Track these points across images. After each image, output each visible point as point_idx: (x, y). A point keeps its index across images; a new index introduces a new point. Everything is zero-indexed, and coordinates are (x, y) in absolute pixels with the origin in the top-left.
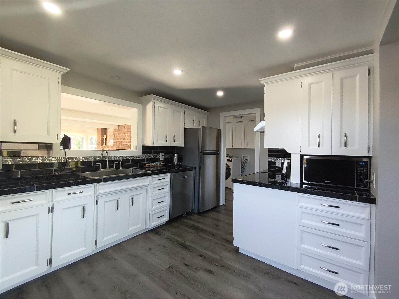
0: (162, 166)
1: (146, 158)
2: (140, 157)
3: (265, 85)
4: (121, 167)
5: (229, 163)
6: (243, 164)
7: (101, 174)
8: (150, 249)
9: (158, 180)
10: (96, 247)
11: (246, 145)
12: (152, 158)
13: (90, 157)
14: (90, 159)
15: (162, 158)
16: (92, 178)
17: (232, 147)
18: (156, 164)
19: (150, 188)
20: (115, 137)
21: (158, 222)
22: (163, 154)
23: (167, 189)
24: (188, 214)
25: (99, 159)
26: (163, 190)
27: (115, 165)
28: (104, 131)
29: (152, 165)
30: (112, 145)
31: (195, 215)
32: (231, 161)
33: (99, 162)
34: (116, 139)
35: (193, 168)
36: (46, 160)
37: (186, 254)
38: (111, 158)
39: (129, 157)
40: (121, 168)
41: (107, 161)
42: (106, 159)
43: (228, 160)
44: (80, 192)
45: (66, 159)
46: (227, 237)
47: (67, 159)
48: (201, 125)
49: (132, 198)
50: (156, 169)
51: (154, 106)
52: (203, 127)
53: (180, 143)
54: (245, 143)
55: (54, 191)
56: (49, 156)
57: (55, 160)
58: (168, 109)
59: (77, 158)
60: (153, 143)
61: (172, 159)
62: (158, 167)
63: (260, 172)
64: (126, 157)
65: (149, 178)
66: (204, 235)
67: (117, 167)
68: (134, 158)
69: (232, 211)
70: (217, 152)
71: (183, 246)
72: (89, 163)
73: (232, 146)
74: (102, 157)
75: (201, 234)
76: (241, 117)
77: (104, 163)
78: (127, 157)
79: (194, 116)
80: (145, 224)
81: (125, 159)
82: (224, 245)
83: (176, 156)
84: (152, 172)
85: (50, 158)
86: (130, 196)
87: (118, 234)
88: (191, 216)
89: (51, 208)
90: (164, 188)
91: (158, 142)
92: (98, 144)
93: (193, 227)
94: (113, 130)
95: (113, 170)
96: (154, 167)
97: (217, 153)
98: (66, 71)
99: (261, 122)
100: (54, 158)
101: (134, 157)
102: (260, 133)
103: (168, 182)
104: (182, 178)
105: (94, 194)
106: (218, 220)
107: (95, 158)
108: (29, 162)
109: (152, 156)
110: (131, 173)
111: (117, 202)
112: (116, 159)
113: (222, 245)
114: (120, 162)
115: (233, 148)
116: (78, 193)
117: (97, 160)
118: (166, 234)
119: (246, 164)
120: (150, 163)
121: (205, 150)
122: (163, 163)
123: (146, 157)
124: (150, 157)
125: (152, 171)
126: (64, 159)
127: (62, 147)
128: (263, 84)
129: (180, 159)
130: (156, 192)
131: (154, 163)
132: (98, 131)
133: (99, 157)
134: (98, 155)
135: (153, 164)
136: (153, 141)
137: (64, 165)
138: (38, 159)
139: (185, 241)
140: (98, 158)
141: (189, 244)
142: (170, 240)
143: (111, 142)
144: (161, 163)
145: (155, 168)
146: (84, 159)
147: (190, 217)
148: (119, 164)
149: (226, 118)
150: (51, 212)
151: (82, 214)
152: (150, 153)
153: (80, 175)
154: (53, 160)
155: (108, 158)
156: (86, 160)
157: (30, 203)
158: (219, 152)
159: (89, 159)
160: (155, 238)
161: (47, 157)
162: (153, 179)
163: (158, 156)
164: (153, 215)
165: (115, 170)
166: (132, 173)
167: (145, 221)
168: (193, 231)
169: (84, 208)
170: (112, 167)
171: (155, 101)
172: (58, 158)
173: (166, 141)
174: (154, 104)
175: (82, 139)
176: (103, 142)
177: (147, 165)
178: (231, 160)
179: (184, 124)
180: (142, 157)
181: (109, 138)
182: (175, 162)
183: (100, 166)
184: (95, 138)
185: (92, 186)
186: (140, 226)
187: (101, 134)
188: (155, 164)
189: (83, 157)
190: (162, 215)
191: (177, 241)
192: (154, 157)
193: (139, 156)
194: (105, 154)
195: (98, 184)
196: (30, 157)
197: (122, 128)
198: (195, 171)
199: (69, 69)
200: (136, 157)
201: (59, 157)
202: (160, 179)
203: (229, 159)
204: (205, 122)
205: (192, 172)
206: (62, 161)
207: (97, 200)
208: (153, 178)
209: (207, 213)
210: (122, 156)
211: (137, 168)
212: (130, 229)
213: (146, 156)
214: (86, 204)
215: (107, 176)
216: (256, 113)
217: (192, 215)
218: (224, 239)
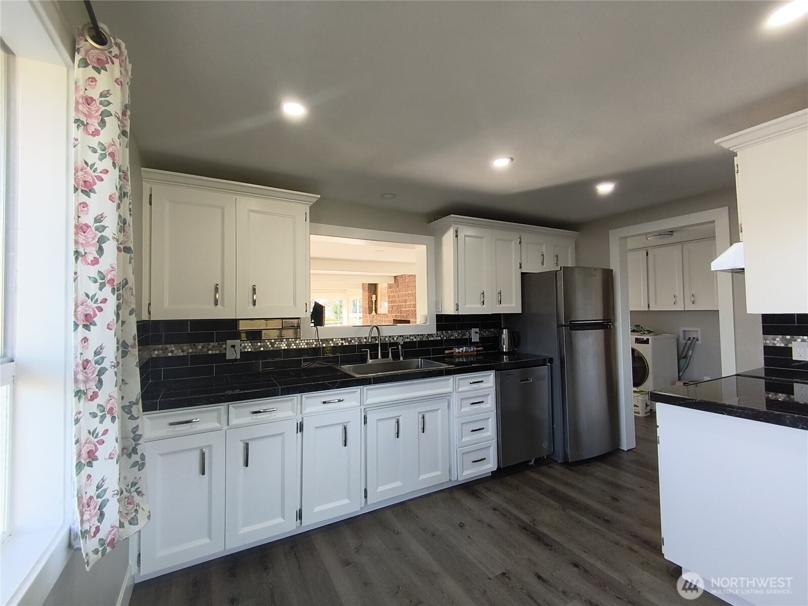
0: (478, 355)
1: (445, 338)
2: (433, 337)
3: (735, 151)
4: (402, 356)
5: (640, 348)
6: (683, 351)
7: (371, 369)
8: (462, 526)
9: (471, 383)
10: (366, 502)
11: (688, 301)
12: (456, 337)
13: (352, 339)
14: (353, 341)
15: (475, 338)
16: (357, 376)
17: (649, 307)
18: (464, 350)
19: (455, 400)
20: (389, 298)
21: (473, 472)
22: (477, 330)
23: (490, 404)
24: (540, 462)
25: (366, 342)
26: (481, 405)
27: (391, 352)
28: (373, 288)
29: (456, 353)
30: (386, 312)
31: (558, 467)
32: (647, 342)
33: (366, 346)
34: (392, 301)
35: (544, 360)
36: (293, 345)
37: (540, 554)
38: (385, 339)
39: (414, 337)
40: (401, 358)
41: (378, 344)
42: (377, 342)
43: (638, 341)
44: (339, 401)
45: (318, 343)
46: (646, 532)
47: (321, 343)
48: (562, 264)
49: (423, 417)
50: (465, 361)
51: (457, 236)
52: (565, 269)
53: (512, 305)
54: (688, 295)
55: (303, 397)
56: (296, 339)
57: (304, 344)
58: (485, 238)
59: (334, 340)
60: (457, 309)
61: (497, 339)
62: (468, 357)
63: (737, 375)
64: (409, 336)
65: (452, 379)
66: (582, 518)
67: (396, 356)
68: (422, 339)
69: (655, 468)
70: (607, 322)
71: (532, 534)
72: (351, 348)
73: (649, 305)
74: (370, 338)
75: (573, 513)
76: (671, 233)
77: (373, 347)
78: (411, 338)
79: (543, 244)
80: (450, 470)
81: (407, 340)
82: (637, 552)
83: (504, 333)
84: (456, 368)
85: (297, 342)
86: (419, 413)
87: (401, 484)
88: (547, 468)
89: (300, 424)
90: (483, 402)
91: (466, 306)
92: (364, 312)
93: (552, 493)
94: (387, 286)
95: (388, 360)
96: (460, 355)
97: (606, 325)
98: (315, 200)
99: (731, 245)
100: (303, 341)
101: (423, 337)
102: (732, 275)
103: (491, 389)
104: (521, 381)
105: (361, 405)
106: (617, 486)
107: (360, 341)
108: (271, 349)
109: (456, 335)
110: (419, 368)
111: (398, 422)
112: (392, 341)
113: (631, 549)
114: (400, 347)
115: (651, 309)
116: (336, 401)
117: (363, 343)
118: (495, 499)
119: (693, 351)
120: (452, 349)
121: (572, 320)
122: (478, 349)
123: (444, 336)
124: (451, 336)
125: (457, 364)
126: (315, 343)
127: (313, 323)
128: (731, 149)
129: (515, 339)
130: (467, 409)
131: (461, 347)
132: (364, 289)
133: (366, 338)
134: (365, 333)
135: (459, 350)
136: (457, 305)
137: (314, 352)
138: (283, 343)
139: (535, 523)
140: (365, 340)
141: (545, 530)
142: (502, 514)
143: (383, 307)
144: (475, 349)
145: (463, 358)
146: (343, 342)
147: (544, 469)
148: (398, 349)
149: (626, 241)
150: (300, 432)
151: (343, 439)
152: (452, 328)
153: (338, 370)
154: (301, 344)
155: (381, 339)
156: (347, 344)
157: (273, 414)
158: (611, 322)
159: (351, 341)
160: (469, 502)
161: (293, 340)
162: (461, 382)
163: (468, 335)
164: (464, 455)
165: (392, 361)
166: (421, 368)
167: (448, 465)
168: (553, 502)
169: (345, 428)
170: (388, 357)
171: (457, 226)
172: (308, 341)
173: (483, 304)
174: (456, 231)
175: (341, 302)
176: (372, 307)
177: (446, 352)
178: (648, 339)
179: (521, 264)
180: (437, 336)
181: (381, 300)
182: (504, 346)
183: (369, 353)
184: (360, 300)
185: (357, 389)
186: (439, 473)
187: (368, 293)
188: (462, 351)
189: (342, 339)
190: (483, 458)
191: (517, 518)
192: (460, 335)
193: (432, 334)
194: (375, 333)
195: (365, 388)
196: (273, 341)
197: (400, 280)
198: (551, 367)
199: (319, 196)
200: (427, 337)
201: (310, 340)
202: (473, 383)
203: (642, 337)
204: (570, 255)
205: (544, 370)
206: (314, 346)
207: (365, 416)
208: (459, 379)
209: (589, 464)
210: (403, 336)
211: (429, 359)
212: (421, 477)
213: (445, 334)
214: (349, 422)
215: (379, 374)
216: (714, 222)
217: (549, 465)
218: (635, 536)
